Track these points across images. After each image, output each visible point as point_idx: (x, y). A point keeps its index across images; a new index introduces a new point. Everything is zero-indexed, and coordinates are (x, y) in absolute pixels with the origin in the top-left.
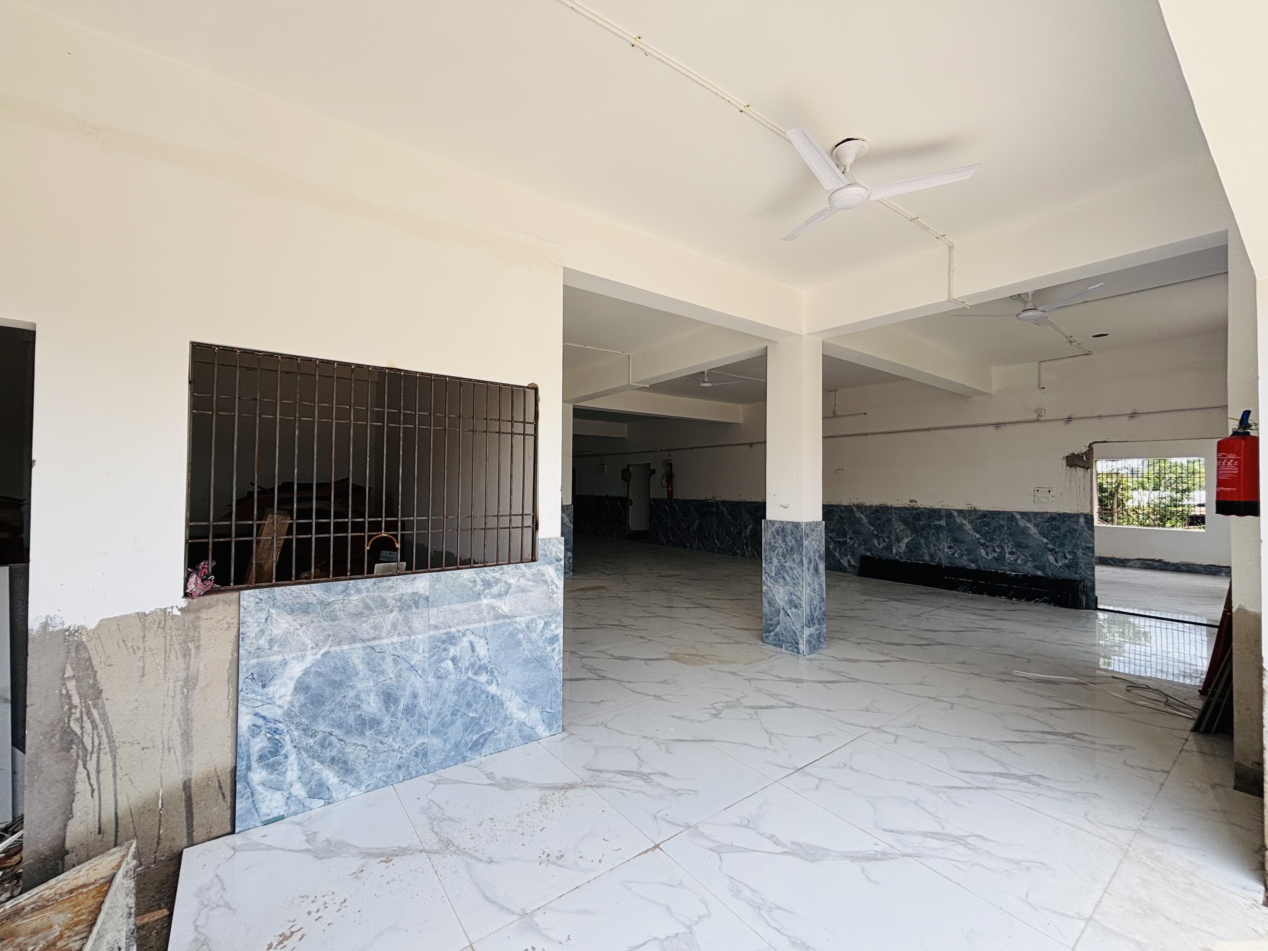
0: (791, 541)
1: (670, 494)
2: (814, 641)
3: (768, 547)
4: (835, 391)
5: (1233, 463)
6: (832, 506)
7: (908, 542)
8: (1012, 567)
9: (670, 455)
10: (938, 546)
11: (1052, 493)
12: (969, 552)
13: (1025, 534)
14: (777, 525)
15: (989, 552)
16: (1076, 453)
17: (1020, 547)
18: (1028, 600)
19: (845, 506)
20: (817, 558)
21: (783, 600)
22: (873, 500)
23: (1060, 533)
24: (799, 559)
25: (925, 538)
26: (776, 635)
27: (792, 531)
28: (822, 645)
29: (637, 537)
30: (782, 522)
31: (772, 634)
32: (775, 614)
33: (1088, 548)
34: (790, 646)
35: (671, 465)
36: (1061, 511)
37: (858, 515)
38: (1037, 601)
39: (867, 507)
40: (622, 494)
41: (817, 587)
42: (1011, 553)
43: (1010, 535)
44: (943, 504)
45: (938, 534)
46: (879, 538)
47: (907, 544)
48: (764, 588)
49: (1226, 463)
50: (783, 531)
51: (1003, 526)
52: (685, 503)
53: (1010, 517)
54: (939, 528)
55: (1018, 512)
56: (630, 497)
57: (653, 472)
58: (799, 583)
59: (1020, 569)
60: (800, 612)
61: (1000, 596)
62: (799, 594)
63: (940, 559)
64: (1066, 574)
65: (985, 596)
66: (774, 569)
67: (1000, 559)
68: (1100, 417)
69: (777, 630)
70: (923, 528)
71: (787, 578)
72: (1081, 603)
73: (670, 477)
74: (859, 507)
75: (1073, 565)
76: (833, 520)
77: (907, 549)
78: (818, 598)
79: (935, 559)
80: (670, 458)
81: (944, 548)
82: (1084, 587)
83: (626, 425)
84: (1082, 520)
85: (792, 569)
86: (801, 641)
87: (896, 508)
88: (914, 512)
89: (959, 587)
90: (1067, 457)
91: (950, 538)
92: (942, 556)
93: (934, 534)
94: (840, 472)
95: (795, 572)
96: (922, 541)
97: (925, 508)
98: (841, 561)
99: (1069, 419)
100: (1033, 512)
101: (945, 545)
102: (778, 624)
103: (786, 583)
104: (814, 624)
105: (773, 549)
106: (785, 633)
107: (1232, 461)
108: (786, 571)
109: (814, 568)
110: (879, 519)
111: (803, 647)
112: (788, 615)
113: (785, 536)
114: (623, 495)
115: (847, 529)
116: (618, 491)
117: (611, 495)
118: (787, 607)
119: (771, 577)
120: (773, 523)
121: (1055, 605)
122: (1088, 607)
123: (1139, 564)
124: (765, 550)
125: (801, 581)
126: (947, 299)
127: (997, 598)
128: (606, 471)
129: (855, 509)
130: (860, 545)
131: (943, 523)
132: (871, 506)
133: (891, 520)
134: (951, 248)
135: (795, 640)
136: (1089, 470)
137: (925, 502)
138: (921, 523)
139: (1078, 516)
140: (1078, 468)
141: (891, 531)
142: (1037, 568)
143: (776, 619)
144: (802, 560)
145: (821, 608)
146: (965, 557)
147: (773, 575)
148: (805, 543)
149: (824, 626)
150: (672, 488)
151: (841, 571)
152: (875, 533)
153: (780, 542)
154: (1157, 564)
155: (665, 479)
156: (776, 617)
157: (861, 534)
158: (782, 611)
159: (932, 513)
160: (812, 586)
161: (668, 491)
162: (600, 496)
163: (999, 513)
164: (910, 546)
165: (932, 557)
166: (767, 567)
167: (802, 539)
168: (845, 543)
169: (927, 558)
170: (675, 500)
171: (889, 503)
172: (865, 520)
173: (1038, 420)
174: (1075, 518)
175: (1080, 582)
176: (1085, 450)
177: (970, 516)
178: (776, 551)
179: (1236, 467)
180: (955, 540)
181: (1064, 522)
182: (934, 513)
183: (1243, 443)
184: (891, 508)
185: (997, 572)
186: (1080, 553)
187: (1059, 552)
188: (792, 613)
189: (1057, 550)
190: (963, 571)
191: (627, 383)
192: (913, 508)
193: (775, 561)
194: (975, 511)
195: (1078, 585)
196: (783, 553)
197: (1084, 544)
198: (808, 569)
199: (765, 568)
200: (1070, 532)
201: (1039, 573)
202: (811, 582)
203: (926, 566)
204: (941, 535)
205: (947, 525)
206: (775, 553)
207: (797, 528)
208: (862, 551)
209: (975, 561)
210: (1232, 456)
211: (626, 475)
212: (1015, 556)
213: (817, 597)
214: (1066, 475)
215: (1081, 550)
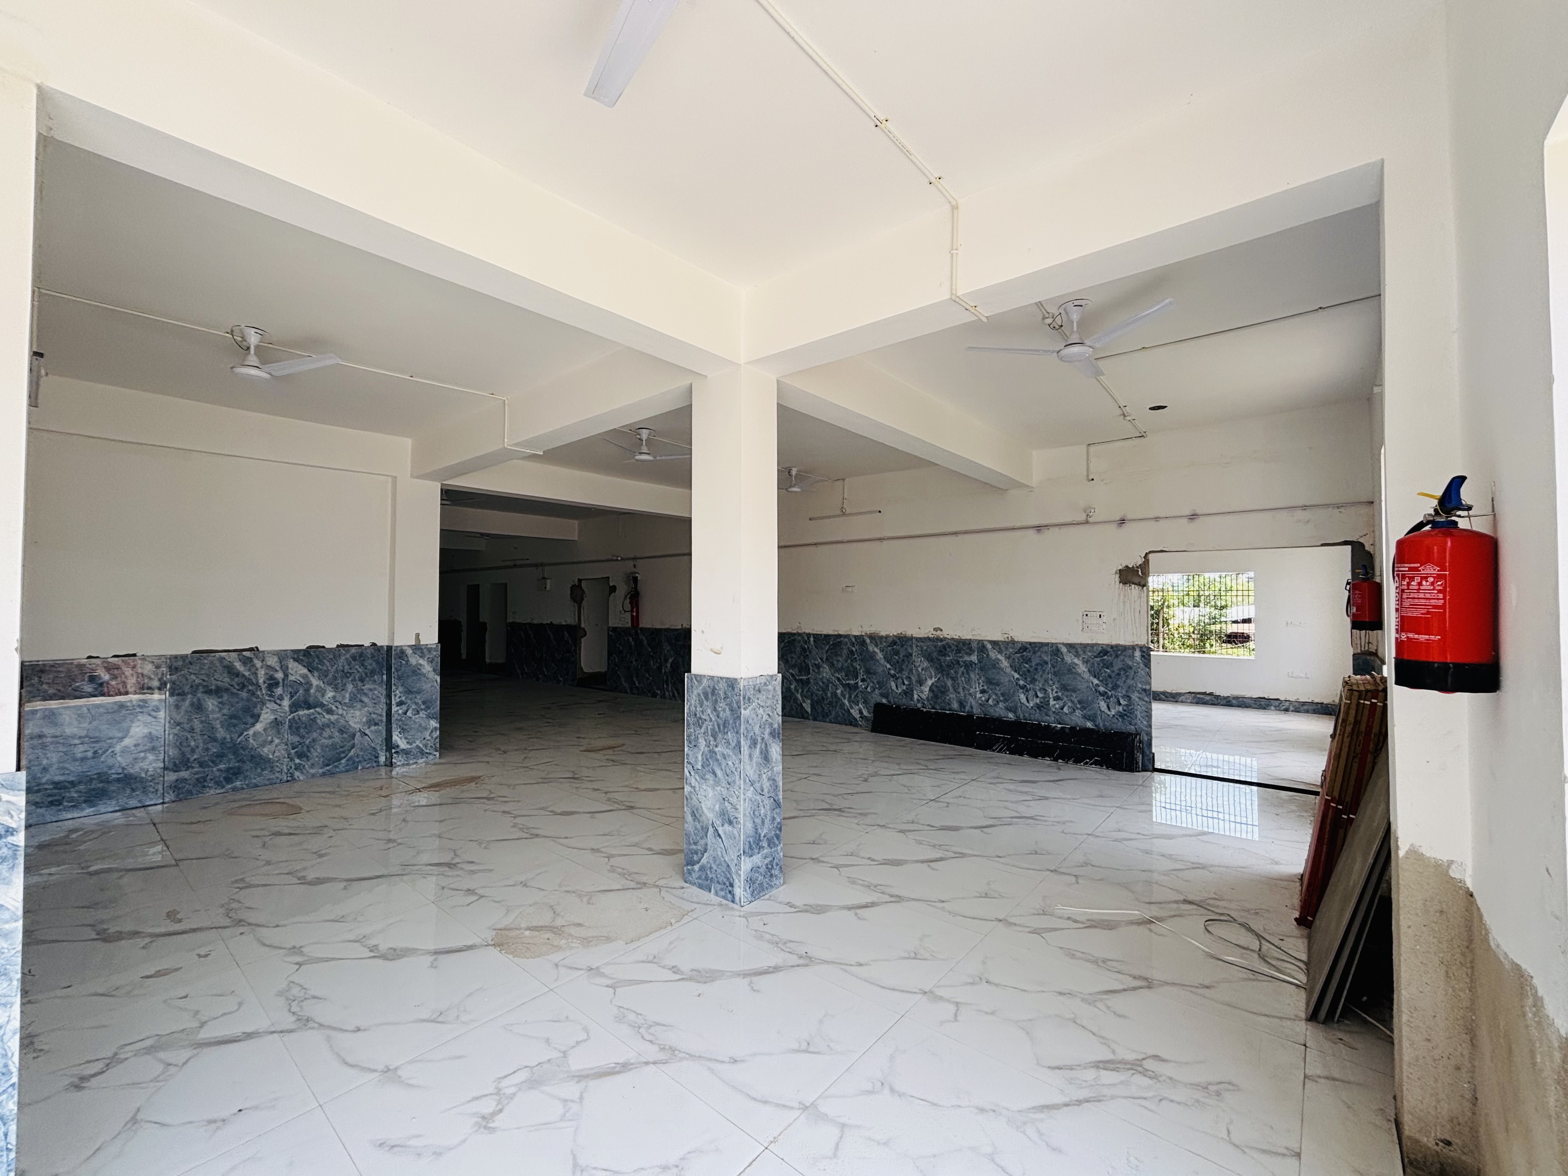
0: (724, 710)
1: (635, 620)
2: (760, 878)
3: (692, 720)
4: (844, 480)
5: (1432, 584)
6: (840, 636)
7: (933, 684)
8: (1058, 717)
9: (635, 566)
10: (969, 690)
11: (1104, 619)
12: (1006, 697)
13: (1072, 673)
14: (705, 682)
15: (1030, 697)
16: (1131, 566)
17: (1067, 690)
18: (1077, 762)
19: (855, 636)
20: (766, 736)
21: (711, 809)
22: (889, 628)
23: (1113, 672)
24: (735, 741)
25: (952, 679)
26: (702, 869)
27: (725, 693)
28: (775, 881)
29: (593, 681)
30: (712, 678)
31: (696, 867)
32: (702, 834)
33: (1145, 690)
34: (722, 890)
35: (635, 580)
36: (1114, 643)
37: (872, 648)
38: (1087, 763)
39: (882, 637)
40: (571, 620)
41: (766, 785)
42: (1057, 698)
43: (1055, 674)
44: (974, 633)
45: (968, 673)
46: (897, 679)
47: (930, 688)
48: (687, 789)
49: (1420, 584)
50: (713, 693)
51: (1047, 663)
52: (655, 634)
53: (1055, 650)
54: (969, 666)
55: (1063, 644)
56: (583, 626)
57: (613, 589)
58: (734, 781)
59: (1067, 719)
60: (735, 832)
61: (1043, 757)
62: (734, 800)
63: (972, 707)
64: (1120, 726)
65: (1026, 758)
66: (700, 758)
67: (1043, 706)
68: (1157, 519)
69: (704, 861)
70: (950, 666)
71: (719, 773)
72: (1137, 763)
73: (635, 597)
74: (874, 638)
75: (1127, 715)
76: (841, 656)
77: (931, 695)
78: (768, 803)
79: (964, 707)
80: (635, 570)
81: (976, 693)
82: (1140, 742)
83: (576, 522)
84: (1138, 654)
85: (725, 758)
86: (737, 881)
87: (917, 639)
88: (939, 644)
89: (994, 745)
90: (1120, 570)
91: (983, 678)
92: (973, 703)
93: (963, 673)
94: (850, 589)
95: (730, 763)
96: (949, 683)
97: (953, 639)
98: (852, 711)
99: (1122, 522)
100: (1081, 644)
101: (976, 688)
102: (705, 851)
103: (717, 782)
104: (762, 847)
105: (699, 722)
106: (715, 867)
107: (1431, 579)
108: (717, 760)
109: (761, 753)
110: (897, 653)
111: (739, 891)
112: (719, 835)
113: (716, 701)
114: (573, 623)
115: (858, 667)
116: (564, 616)
117: (556, 622)
118: (718, 823)
119: (697, 771)
120: (699, 678)
121: (1107, 768)
122: (1145, 769)
123: (1190, 697)
124: (688, 725)
125: (738, 777)
126: (949, 297)
127: (1040, 760)
128: (548, 588)
129: (868, 641)
130: (874, 689)
131: (974, 658)
132: (887, 637)
133: (911, 655)
134: (954, 208)
135: (728, 879)
136: (1145, 588)
137: (953, 631)
138: (948, 658)
139: (1133, 648)
140: (1133, 586)
141: (911, 670)
142: (1086, 717)
143: (702, 842)
144: (739, 743)
145: (774, 819)
146: (1001, 705)
147: (700, 767)
148: (745, 713)
149: (779, 848)
150: (637, 612)
151: (851, 724)
152: (892, 672)
153: (709, 711)
154: (1208, 698)
155: (628, 601)
156: (702, 838)
157: (875, 673)
158: (711, 830)
159: (961, 645)
160: (757, 785)
161: (632, 616)
162: (541, 624)
163: (1042, 645)
164: (935, 689)
165: (962, 704)
166: (690, 753)
167: (739, 707)
168: (856, 686)
169: (955, 706)
170: (642, 629)
171: (909, 633)
172: (880, 656)
173: (1087, 522)
174: (1130, 651)
175: (1136, 735)
176: (1140, 561)
177: (1006, 648)
178: (704, 727)
179: (1439, 591)
180: (989, 682)
181: (1117, 656)
182: (963, 646)
183: (1449, 544)
184: (912, 638)
185: (1039, 724)
186: (1135, 696)
187: (1112, 696)
188: (725, 833)
189: (1110, 693)
190: (999, 724)
191: (501, 446)
192: (938, 639)
193: (702, 743)
194: (1013, 642)
195: (1133, 740)
196: (713, 730)
197: (1140, 686)
198: (750, 756)
199: (688, 755)
200: (1124, 670)
201: (1089, 725)
202: (754, 777)
203: (954, 717)
204: (972, 676)
205: (980, 662)
206: (703, 730)
207: (733, 689)
208: (877, 697)
209: (1013, 710)
210: (1431, 570)
211: (577, 593)
212: (1061, 703)
213: (766, 801)
214: (1119, 595)
215: (1136, 694)
